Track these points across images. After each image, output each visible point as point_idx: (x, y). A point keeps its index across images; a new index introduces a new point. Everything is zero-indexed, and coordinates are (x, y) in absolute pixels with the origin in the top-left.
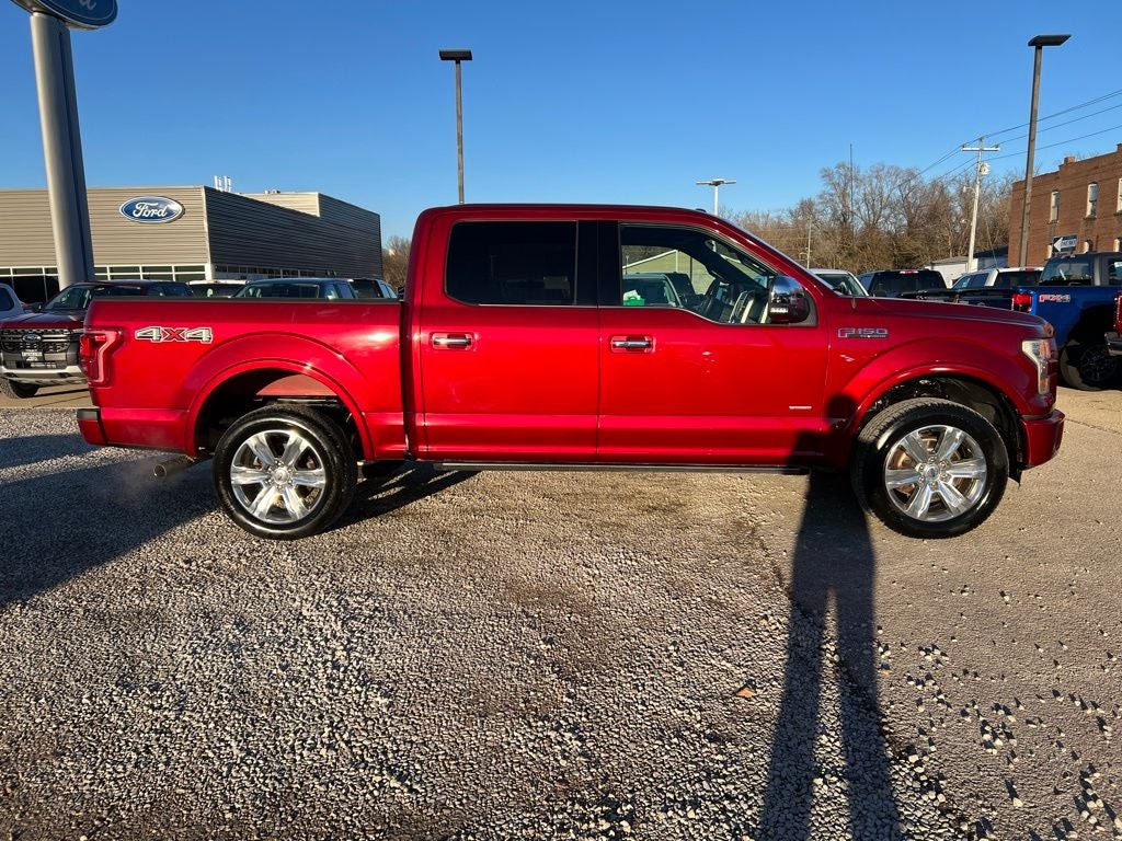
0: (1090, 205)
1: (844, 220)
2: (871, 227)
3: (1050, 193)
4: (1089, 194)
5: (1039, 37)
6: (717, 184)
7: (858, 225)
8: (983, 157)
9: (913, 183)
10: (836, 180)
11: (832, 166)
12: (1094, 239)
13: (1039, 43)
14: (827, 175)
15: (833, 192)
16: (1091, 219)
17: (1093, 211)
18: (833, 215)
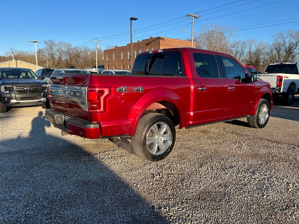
0: (122, 57)
1: (52, 56)
2: (60, 58)
3: (113, 54)
4: (122, 55)
5: (132, 18)
6: (35, 42)
7: (56, 57)
8: (97, 43)
9: (70, 47)
10: (48, 44)
11: (47, 40)
12: (124, 65)
13: (132, 19)
14: (46, 42)
15: (48, 47)
16: (123, 61)
17: (123, 59)
18: (49, 54)
